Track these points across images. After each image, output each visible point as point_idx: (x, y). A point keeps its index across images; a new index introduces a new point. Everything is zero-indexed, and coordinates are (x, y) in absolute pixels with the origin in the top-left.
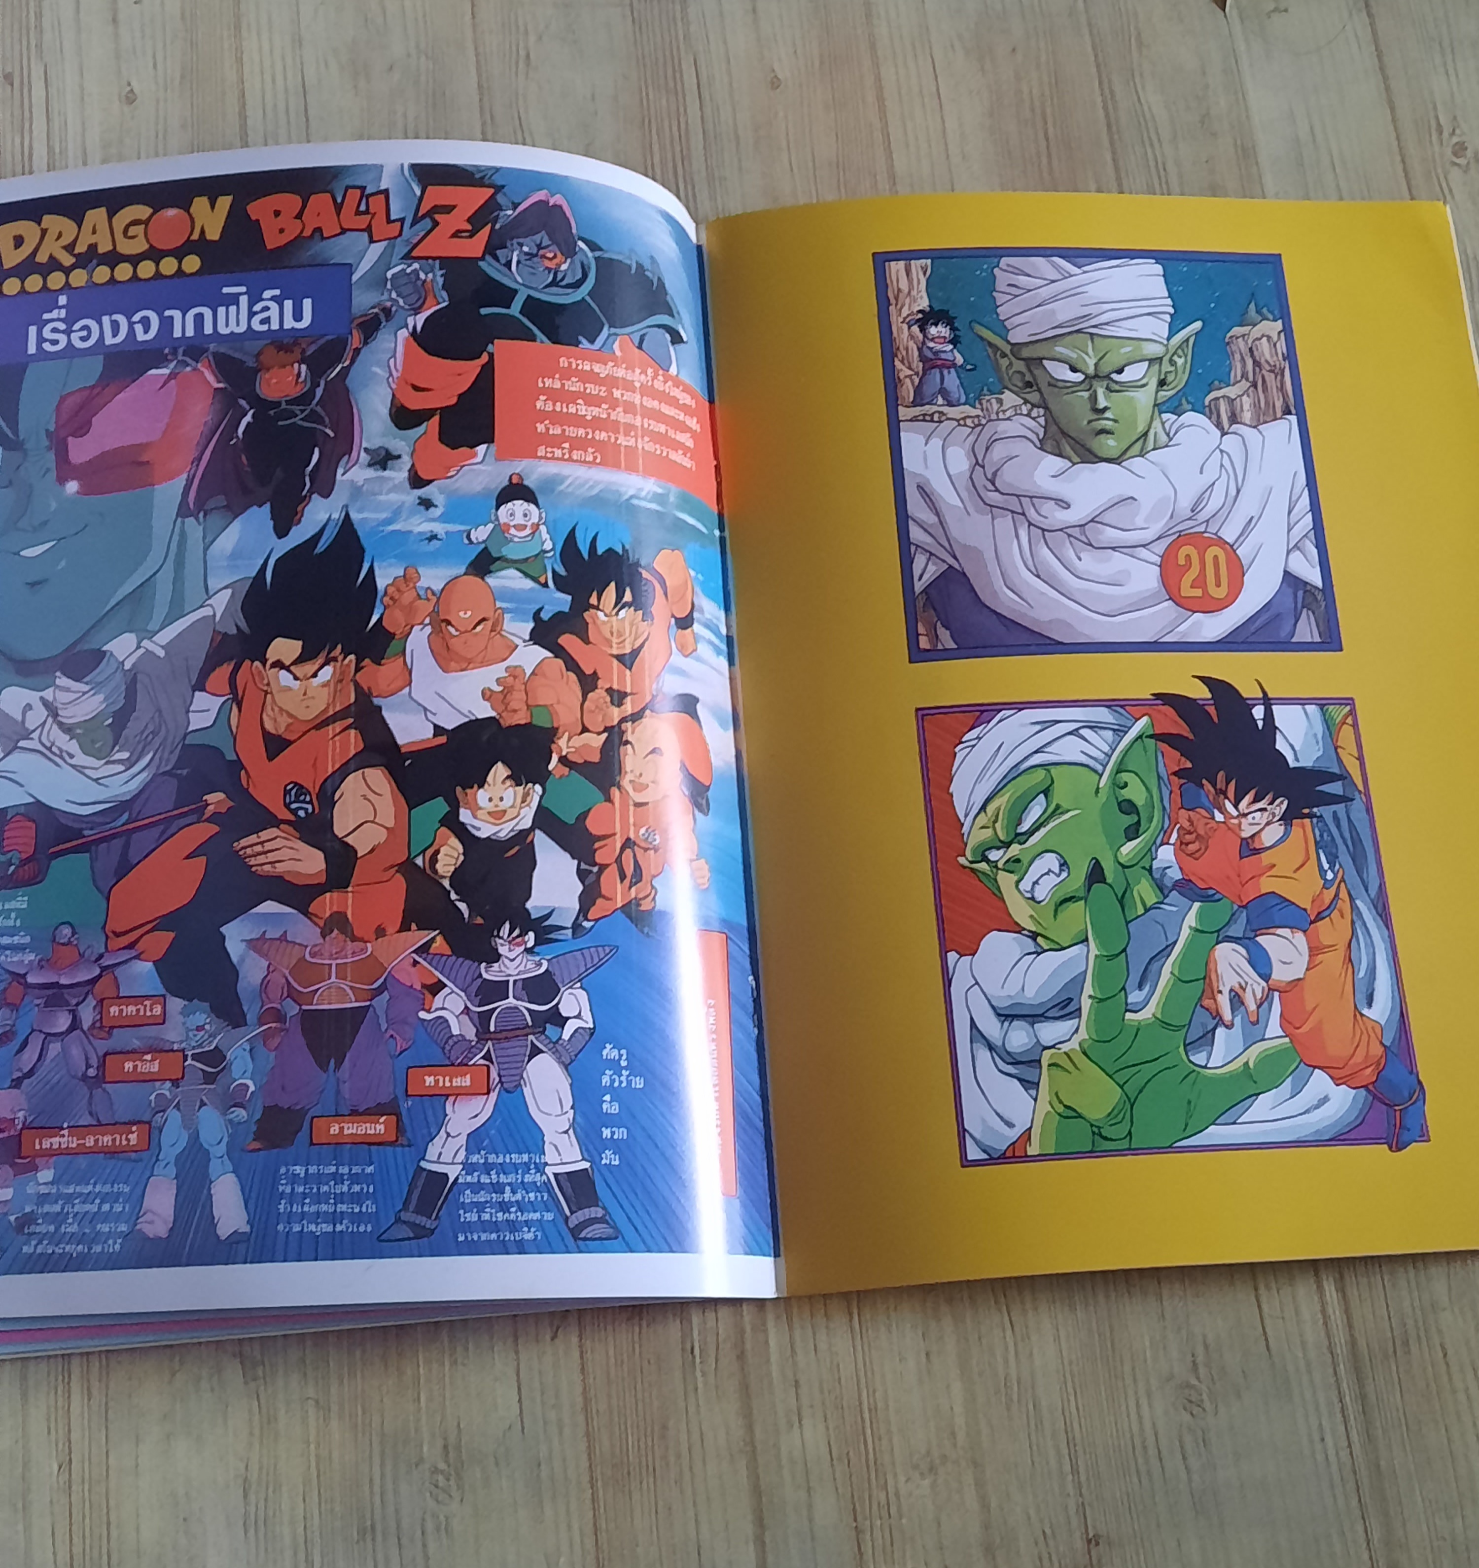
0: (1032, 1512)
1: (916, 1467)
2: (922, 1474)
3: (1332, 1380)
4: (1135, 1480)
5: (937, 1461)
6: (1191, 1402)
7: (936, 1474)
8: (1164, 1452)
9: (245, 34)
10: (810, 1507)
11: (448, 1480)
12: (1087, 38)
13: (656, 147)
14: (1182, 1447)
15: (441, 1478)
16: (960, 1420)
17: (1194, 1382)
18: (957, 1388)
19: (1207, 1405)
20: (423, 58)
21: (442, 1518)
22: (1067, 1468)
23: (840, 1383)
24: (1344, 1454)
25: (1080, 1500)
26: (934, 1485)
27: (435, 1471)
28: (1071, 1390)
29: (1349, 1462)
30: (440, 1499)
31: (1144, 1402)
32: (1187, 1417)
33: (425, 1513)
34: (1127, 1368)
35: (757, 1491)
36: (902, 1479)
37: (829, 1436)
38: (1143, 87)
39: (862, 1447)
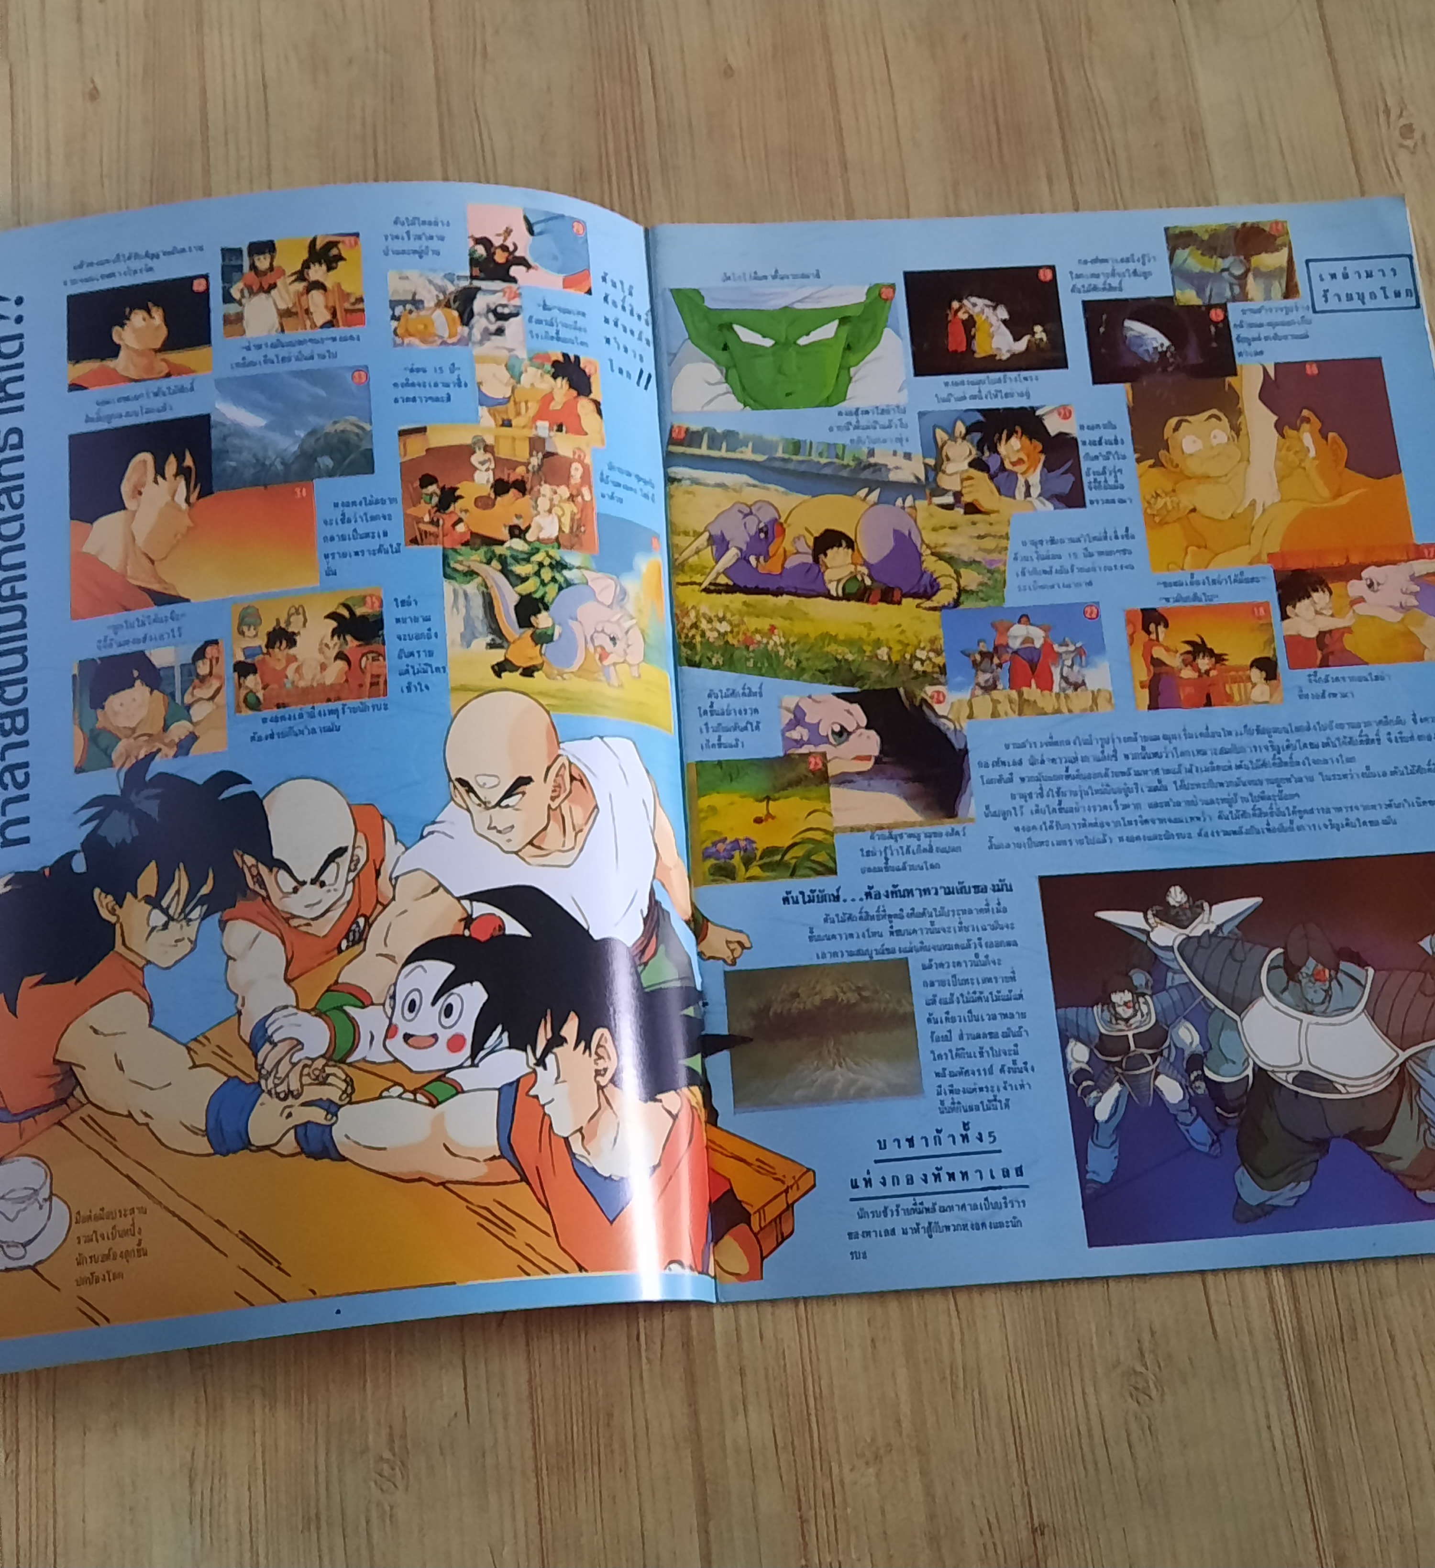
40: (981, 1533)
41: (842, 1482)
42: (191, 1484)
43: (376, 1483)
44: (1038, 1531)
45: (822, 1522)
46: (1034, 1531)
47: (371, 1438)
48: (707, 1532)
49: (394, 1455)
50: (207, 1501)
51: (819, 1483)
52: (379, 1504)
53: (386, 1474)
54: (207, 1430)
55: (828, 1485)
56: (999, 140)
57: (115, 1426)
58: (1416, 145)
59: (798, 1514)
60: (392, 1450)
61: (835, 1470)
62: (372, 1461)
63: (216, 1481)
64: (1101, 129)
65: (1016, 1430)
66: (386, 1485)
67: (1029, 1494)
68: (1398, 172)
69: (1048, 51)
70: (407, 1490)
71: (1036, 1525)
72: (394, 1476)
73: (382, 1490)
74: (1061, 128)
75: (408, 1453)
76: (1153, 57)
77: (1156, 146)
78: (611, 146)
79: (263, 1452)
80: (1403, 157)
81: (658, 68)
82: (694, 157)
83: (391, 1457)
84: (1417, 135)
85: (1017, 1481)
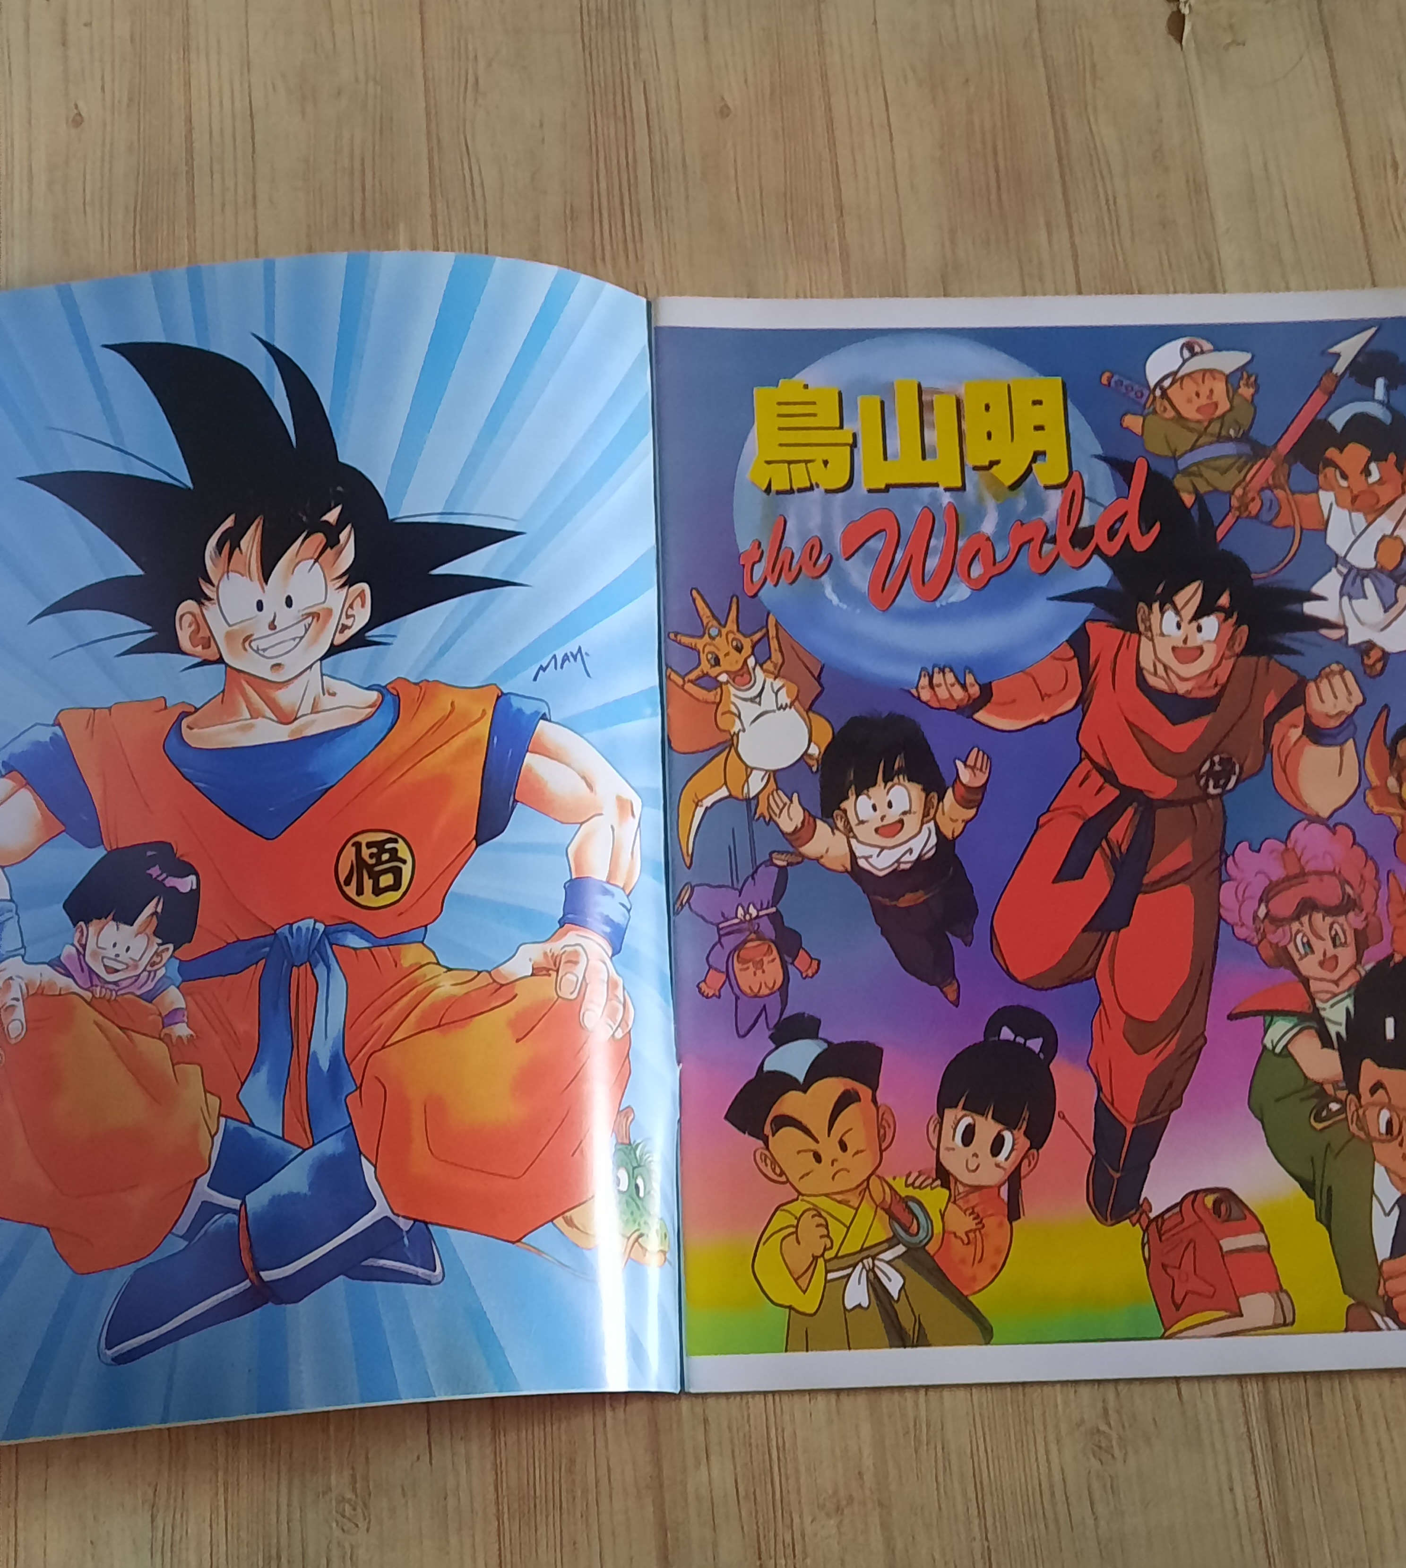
0: (937, 1557)
1: (821, 1507)
2: (828, 1515)
3: (1243, 1429)
4: (1042, 1526)
5: (844, 1503)
6: (1100, 1447)
7: (842, 1514)
8: (1072, 1499)
9: (193, 56)
10: (715, 1545)
11: (354, 1509)
12: (1042, 70)
13: (602, 174)
14: (1090, 1493)
15: (347, 1507)
16: (868, 1462)
17: (1103, 1427)
18: (866, 1429)
19: (1117, 1452)
20: (371, 84)
21: (347, 1546)
22: (974, 1511)
23: (748, 1421)
24: (1253, 1505)
25: (986, 1544)
26: (839, 1526)
27: (341, 1500)
28: (980, 1434)
29: (1258, 1514)
30: (345, 1528)
31: (1053, 1447)
32: (1095, 1464)
33: (330, 1542)
34: (1037, 1412)
35: (662, 1528)
36: (808, 1519)
37: (736, 1475)
38: (1096, 120)
39: (769, 1486)
53: (347, 1514)
60: (354, 1490)
61: (796, 1520)
62: (334, 1503)
64: (1102, 178)
65: (978, 1486)
66: (348, 1526)
67: (988, 1548)
69: (1051, 97)
70: (368, 1530)
73: (343, 1530)
74: (1062, 176)
75: (370, 1494)
76: (1158, 106)
77: (1158, 196)
78: (603, 185)
81: (653, 105)
82: (687, 197)
85: (978, 1537)
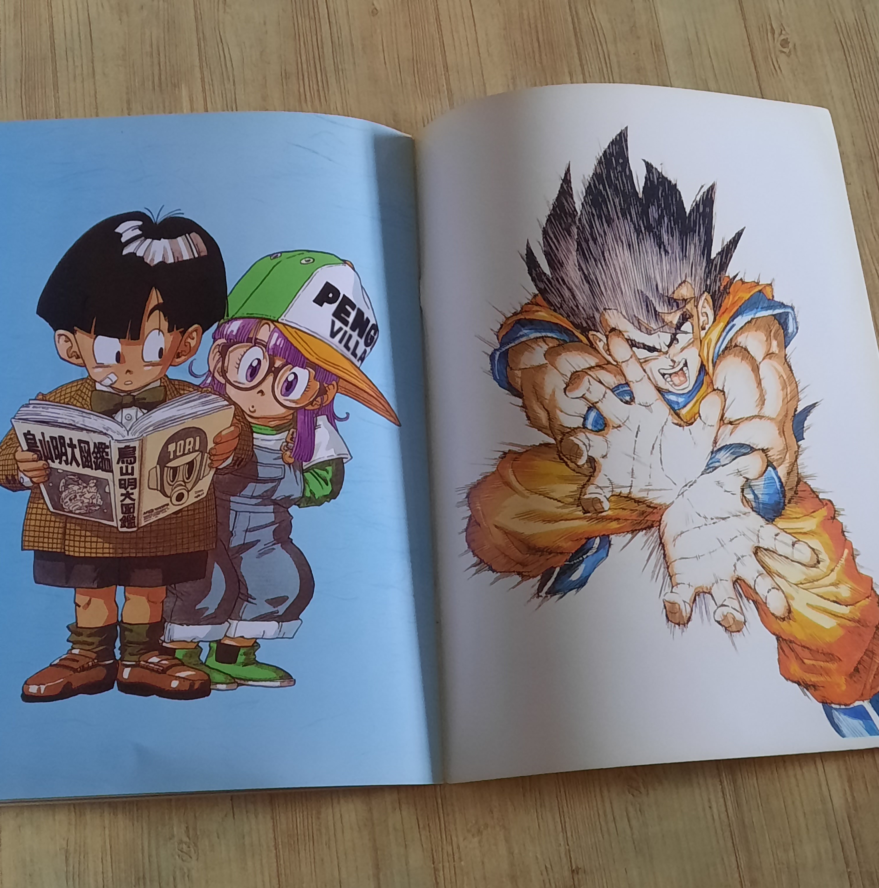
40: (542, 874)
41: (458, 847)
42: (67, 859)
43: (179, 856)
44: (574, 871)
45: (447, 871)
46: (573, 871)
47: (175, 829)
48: (379, 879)
49: (189, 839)
50: (76, 870)
51: (445, 847)
52: (181, 869)
54: (76, 828)
55: (450, 849)
56: (540, 51)
57: (20, 827)
58: (790, 52)
59: (433, 866)
63: (82, 857)
68: (780, 68)
71: (574, 868)
72: (190, 851)
79: (110, 841)
80: (783, 58)
83: (188, 840)
84: (791, 45)
